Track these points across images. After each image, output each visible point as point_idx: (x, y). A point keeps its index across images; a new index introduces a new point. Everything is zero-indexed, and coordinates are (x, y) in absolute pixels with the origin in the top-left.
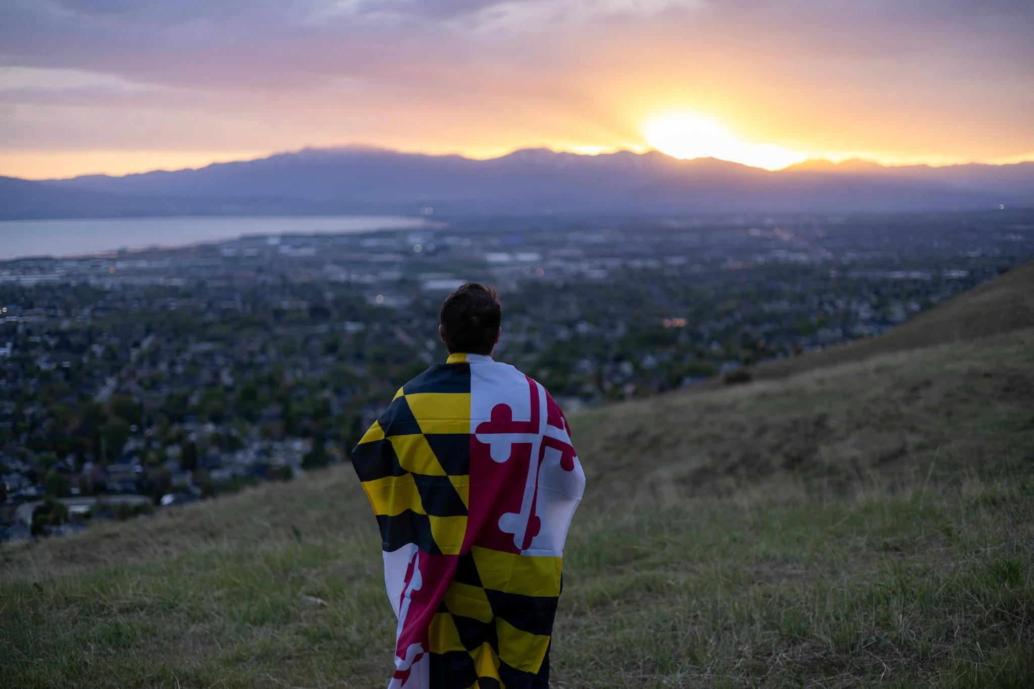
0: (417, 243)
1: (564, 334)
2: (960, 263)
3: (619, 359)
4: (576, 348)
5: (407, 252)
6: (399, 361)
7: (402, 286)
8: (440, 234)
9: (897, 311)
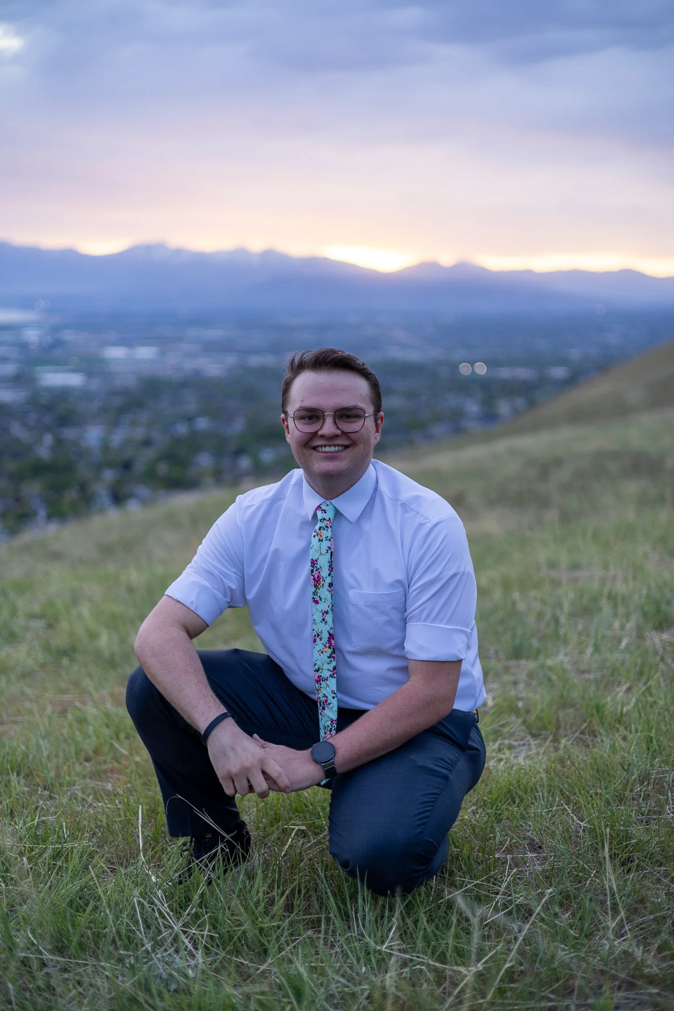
0: (32, 336)
1: (182, 429)
2: (562, 361)
3: (239, 452)
4: (195, 442)
5: (23, 346)
6: (16, 455)
7: (17, 380)
8: (56, 329)
9: (504, 407)
